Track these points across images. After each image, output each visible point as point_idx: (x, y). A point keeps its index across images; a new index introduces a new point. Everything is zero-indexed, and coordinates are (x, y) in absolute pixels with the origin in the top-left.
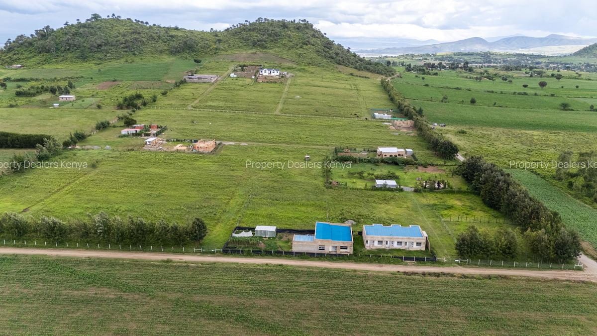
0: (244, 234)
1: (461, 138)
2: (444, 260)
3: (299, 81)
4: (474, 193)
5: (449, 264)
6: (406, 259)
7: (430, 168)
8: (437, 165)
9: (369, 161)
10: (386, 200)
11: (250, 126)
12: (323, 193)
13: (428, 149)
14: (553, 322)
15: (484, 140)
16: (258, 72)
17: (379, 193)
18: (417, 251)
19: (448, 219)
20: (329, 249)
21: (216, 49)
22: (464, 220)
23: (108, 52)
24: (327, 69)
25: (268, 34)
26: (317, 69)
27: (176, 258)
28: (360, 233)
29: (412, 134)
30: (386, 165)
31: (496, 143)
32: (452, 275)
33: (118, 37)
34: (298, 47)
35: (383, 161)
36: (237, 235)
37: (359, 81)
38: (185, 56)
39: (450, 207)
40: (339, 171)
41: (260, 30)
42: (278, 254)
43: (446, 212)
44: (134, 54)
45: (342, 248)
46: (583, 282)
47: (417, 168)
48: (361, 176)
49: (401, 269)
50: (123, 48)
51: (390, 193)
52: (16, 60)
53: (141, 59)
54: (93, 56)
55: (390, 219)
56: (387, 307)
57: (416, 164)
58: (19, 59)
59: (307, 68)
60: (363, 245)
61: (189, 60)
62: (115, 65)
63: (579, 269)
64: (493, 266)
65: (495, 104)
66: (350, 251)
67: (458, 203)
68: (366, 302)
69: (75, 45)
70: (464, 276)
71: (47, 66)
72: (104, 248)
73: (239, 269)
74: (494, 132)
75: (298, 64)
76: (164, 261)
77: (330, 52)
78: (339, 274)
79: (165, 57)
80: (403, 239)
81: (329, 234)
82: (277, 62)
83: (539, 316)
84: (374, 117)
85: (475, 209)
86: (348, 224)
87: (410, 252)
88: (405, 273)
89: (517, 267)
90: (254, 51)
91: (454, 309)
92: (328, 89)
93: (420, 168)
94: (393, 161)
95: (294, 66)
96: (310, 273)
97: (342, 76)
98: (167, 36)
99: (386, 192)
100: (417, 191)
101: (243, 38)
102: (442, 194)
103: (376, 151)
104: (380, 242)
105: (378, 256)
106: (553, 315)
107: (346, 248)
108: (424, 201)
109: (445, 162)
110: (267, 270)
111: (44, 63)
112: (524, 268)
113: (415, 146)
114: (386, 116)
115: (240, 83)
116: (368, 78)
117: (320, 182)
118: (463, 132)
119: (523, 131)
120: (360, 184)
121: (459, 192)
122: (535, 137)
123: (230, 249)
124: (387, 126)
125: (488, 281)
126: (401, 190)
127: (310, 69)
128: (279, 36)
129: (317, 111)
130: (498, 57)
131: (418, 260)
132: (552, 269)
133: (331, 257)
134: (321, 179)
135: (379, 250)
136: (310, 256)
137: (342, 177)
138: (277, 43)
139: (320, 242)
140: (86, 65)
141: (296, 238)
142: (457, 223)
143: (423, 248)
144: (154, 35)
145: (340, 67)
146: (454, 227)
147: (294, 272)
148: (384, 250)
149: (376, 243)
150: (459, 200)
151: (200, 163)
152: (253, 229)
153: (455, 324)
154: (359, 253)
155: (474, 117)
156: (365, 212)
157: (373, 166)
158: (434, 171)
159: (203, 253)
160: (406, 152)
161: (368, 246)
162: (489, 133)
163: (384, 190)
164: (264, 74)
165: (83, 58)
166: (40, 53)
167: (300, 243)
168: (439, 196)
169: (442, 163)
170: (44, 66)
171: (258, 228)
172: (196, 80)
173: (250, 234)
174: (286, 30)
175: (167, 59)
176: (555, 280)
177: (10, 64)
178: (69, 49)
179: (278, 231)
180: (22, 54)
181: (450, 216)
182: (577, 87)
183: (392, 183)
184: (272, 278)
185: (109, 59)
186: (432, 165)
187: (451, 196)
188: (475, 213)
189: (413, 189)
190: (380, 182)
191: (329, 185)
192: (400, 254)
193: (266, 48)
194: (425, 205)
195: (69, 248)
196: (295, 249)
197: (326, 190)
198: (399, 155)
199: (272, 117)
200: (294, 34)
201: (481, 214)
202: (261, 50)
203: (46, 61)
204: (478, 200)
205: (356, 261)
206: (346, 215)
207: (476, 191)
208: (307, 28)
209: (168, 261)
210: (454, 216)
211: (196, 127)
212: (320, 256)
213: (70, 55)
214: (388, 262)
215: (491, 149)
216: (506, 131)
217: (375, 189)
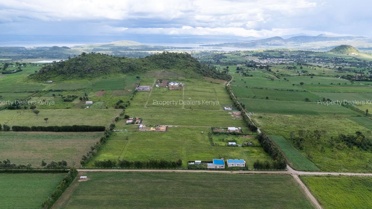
0: (192, 163)
1: (260, 120)
2: (250, 169)
3: (189, 88)
4: (262, 147)
5: (252, 170)
6: (240, 169)
7: (247, 136)
8: (250, 135)
9: (225, 134)
10: (233, 150)
11: (175, 116)
12: (211, 148)
13: (247, 127)
14: (275, 183)
15: (269, 121)
16: (168, 83)
17: (230, 147)
18: (243, 167)
19: (252, 157)
20: (218, 167)
21: (145, 69)
22: (257, 157)
23: (93, 73)
24: (200, 80)
25: (169, 61)
26: (195, 80)
27: (176, 171)
28: (226, 162)
29: (241, 119)
30: (231, 135)
31: (274, 122)
32: (252, 173)
33: (97, 65)
34: (185, 68)
35: (230, 133)
36: (190, 164)
37: (215, 86)
38: (130, 74)
39: (253, 152)
40: (215, 138)
41: (165, 59)
42: (204, 169)
43: (252, 154)
44: (106, 74)
45: (222, 167)
46: (286, 174)
47: (243, 136)
48: (223, 141)
49: (239, 172)
50: (100, 71)
51: (234, 147)
52: (48, 78)
53: (110, 76)
54: (86, 76)
55: (234, 157)
56: (235, 182)
57: (242, 134)
58: (50, 78)
59: (190, 80)
60: (227, 166)
61: (132, 76)
62: (98, 80)
63: (286, 171)
64: (263, 171)
65: (277, 99)
66: (224, 167)
67: (256, 151)
68: (230, 180)
69: (77, 70)
70: (255, 174)
71: (65, 82)
72: (154, 168)
73: (194, 174)
74: (274, 116)
75: (186, 78)
76: (172, 172)
77: (200, 70)
78: (221, 174)
79: (121, 74)
80: (239, 164)
81: (217, 163)
82: (176, 77)
83: (272, 182)
84: (224, 109)
85: (261, 153)
86: (222, 159)
87: (241, 167)
88: (240, 173)
89: (270, 171)
90: (164, 70)
91: (252, 181)
92: (202, 92)
93: (244, 136)
94: (234, 134)
95: (184, 79)
96: (214, 174)
97: (207, 83)
98: (121, 63)
99: (232, 147)
100: (242, 146)
101: (157, 63)
102: (251, 147)
103: (227, 128)
104: (232, 165)
105: (232, 169)
106: (275, 182)
107: (223, 167)
108: (245, 150)
109: (253, 133)
110: (202, 173)
111: (63, 80)
112: (271, 171)
113: (242, 125)
114: (229, 109)
115: (162, 90)
116: (219, 84)
117: (209, 143)
118: (261, 117)
119: (286, 115)
120: (223, 144)
121: (257, 146)
122: (290, 119)
123: (190, 168)
124: (230, 115)
125: (262, 175)
126: (237, 146)
127: (192, 81)
128: (175, 62)
129: (200, 107)
130: (288, 53)
131: (243, 169)
132: (279, 171)
133: (219, 169)
134: (209, 142)
135: (232, 167)
136: (213, 169)
137: (217, 141)
138: (174, 66)
139: (215, 165)
140: (83, 80)
141: (208, 164)
142: (255, 158)
143: (244, 166)
144: (114, 63)
145: (206, 77)
146: (254, 159)
147: (209, 174)
148: (233, 167)
149: (231, 165)
150: (257, 149)
151: (164, 136)
152: (194, 162)
153: (252, 185)
154: (227, 168)
155: (267, 108)
156: (226, 155)
157: (227, 136)
158: (249, 137)
159: (182, 169)
160: (238, 129)
161: (229, 166)
162: (272, 117)
163: (232, 146)
164: (171, 85)
165: (82, 77)
166: (60, 74)
167: (210, 165)
168: (250, 148)
169: (251, 134)
170: (64, 82)
171: (196, 161)
172: (142, 90)
173: (193, 163)
174: (178, 58)
175: (123, 76)
176: (279, 174)
177: (46, 80)
178: (74, 72)
179: (202, 162)
180: (51, 75)
181: (253, 155)
182: (319, 83)
183: (234, 143)
184: (204, 176)
185: (94, 77)
186: (248, 135)
187: (254, 148)
188: (261, 154)
189: (241, 146)
190: (230, 143)
191: (213, 145)
192: (238, 168)
193: (169, 68)
194: (245, 152)
195: (143, 169)
196: (208, 167)
197: (212, 147)
198: (236, 130)
199: (182, 111)
200: (182, 60)
201: (263, 154)
202: (167, 70)
203: (64, 79)
204: (262, 149)
205: (226, 170)
206: (221, 156)
207: (262, 146)
208: (188, 57)
209: (174, 172)
210: (254, 155)
211: (153, 118)
212: (216, 169)
213: (75, 75)
214: (235, 170)
215: (271, 126)
216: (279, 115)
217: (229, 146)
